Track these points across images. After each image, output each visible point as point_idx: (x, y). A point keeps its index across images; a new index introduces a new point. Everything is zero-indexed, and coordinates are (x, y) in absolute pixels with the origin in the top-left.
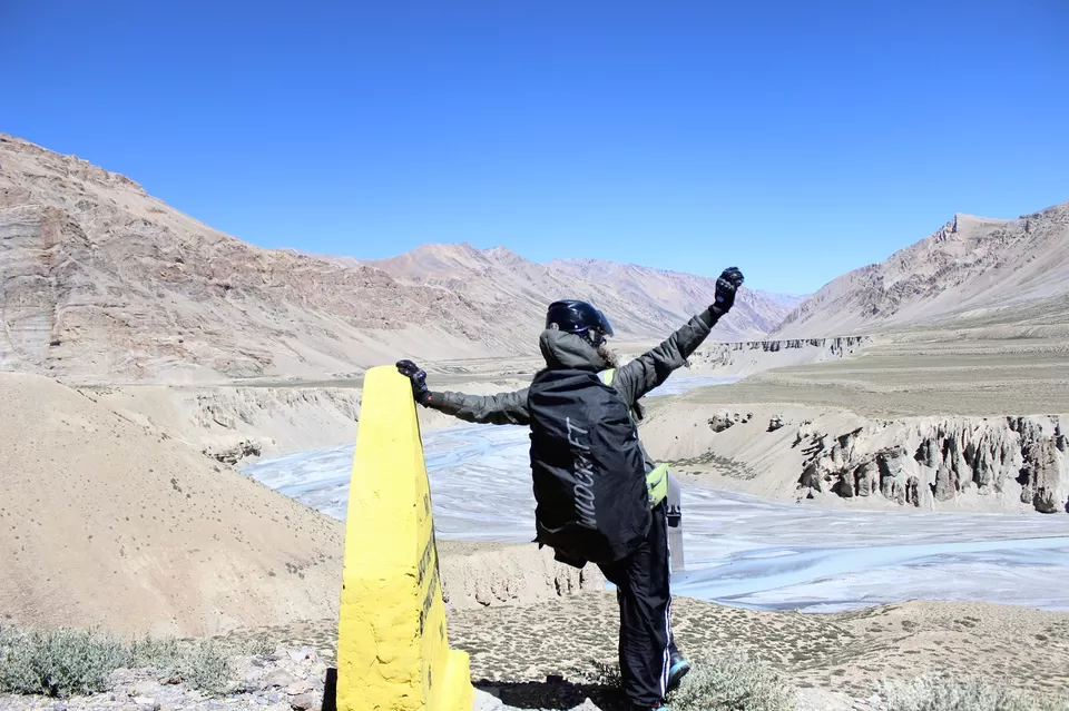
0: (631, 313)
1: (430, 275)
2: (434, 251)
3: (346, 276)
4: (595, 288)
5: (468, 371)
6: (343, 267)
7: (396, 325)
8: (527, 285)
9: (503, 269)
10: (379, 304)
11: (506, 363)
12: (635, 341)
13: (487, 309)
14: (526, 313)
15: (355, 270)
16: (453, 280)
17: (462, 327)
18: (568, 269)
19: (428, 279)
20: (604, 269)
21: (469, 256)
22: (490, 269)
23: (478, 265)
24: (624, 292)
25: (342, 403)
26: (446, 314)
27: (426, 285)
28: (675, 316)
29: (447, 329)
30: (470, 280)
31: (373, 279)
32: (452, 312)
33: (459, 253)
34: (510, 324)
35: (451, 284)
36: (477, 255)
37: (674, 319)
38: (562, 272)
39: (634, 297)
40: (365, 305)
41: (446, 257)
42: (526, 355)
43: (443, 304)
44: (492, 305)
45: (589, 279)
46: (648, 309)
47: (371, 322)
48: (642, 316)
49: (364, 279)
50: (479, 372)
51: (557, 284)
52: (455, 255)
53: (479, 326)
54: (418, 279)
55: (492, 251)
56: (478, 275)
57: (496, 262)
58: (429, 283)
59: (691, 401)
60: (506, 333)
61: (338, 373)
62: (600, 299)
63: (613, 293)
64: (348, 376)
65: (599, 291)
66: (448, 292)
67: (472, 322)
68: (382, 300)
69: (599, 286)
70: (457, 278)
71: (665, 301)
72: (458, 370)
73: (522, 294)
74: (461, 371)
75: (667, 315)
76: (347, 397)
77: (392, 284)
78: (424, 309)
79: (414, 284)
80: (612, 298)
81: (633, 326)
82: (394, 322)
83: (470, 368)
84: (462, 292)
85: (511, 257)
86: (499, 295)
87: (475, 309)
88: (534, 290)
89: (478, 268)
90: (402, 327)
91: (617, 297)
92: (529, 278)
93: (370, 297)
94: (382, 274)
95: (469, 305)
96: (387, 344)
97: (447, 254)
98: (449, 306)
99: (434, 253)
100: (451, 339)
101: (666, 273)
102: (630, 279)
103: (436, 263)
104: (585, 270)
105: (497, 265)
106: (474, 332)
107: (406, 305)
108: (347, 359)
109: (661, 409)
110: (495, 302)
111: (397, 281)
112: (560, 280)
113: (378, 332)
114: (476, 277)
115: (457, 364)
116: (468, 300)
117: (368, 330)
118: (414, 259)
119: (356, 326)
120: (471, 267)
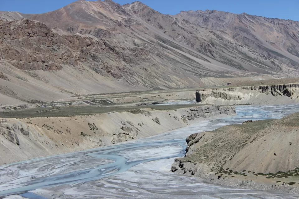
0: (244, 54)
1: (81, 26)
2: (84, 6)
3: (12, 28)
4: (214, 34)
5: (112, 103)
6: (10, 20)
7: (54, 67)
8: (160, 33)
9: (140, 20)
10: (39, 50)
11: (142, 96)
12: (247, 76)
13: (127, 52)
14: (158, 55)
15: (19, 23)
16: (100, 30)
17: (107, 67)
18: (192, 19)
19: (79, 30)
20: (222, 18)
21: (112, 11)
22: (129, 21)
23: (119, 18)
24: (238, 37)
25: (6, 130)
26: (94, 58)
27: (78, 34)
28: (281, 56)
29: (94, 70)
30: (114, 29)
31: (35, 30)
32: (99, 56)
33: (105, 8)
34: (146, 64)
35: (98, 33)
36: (119, 9)
37: (280, 58)
38: (187, 22)
39: (247, 41)
40: (29, 51)
41: (93, 10)
42: (159, 89)
43: (92, 49)
44: (131, 50)
45: (210, 26)
46: (258, 50)
47: (33, 65)
48: (253, 56)
49: (27, 30)
50: (122, 103)
51: (183, 32)
52: (101, 10)
53: (121, 67)
54: (71, 29)
55: (131, 6)
56: (120, 25)
57: (135, 15)
58: (81, 32)
59: (288, 124)
60: (142, 71)
61: (7, 106)
62: (218, 42)
63: (228, 37)
64: (15, 108)
65: (218, 37)
66: (96, 39)
67: (114, 63)
68: (42, 46)
69: (217, 33)
70: (103, 28)
71: (271, 43)
72: (104, 102)
73: (155, 40)
74: (107, 103)
75: (273, 55)
76: (10, 126)
77: (50, 34)
78: (76, 54)
79: (66, 33)
80: (229, 42)
81: (245, 64)
82: (52, 65)
83: (114, 100)
84: (107, 39)
85: (146, 11)
86: (137, 41)
87: (118, 53)
88: (166, 37)
89: (120, 19)
90: (59, 68)
91: (232, 41)
92: (161, 27)
93: (31, 45)
94: (41, 26)
95: (112, 49)
96: (47, 82)
97: (94, 8)
98: (96, 50)
99: (84, 8)
100: (99, 77)
101: (272, 21)
102: (243, 26)
103: (86, 17)
104: (206, 20)
105: (135, 17)
106: (116, 71)
107: (61, 51)
108: (14, 95)
109: (262, 131)
110: (133, 47)
111: (54, 31)
112: (186, 28)
113: (40, 73)
114: (118, 27)
115: (104, 97)
116: (112, 45)
117: (31, 71)
118: (68, 14)
119: (21, 68)
120: (114, 19)
